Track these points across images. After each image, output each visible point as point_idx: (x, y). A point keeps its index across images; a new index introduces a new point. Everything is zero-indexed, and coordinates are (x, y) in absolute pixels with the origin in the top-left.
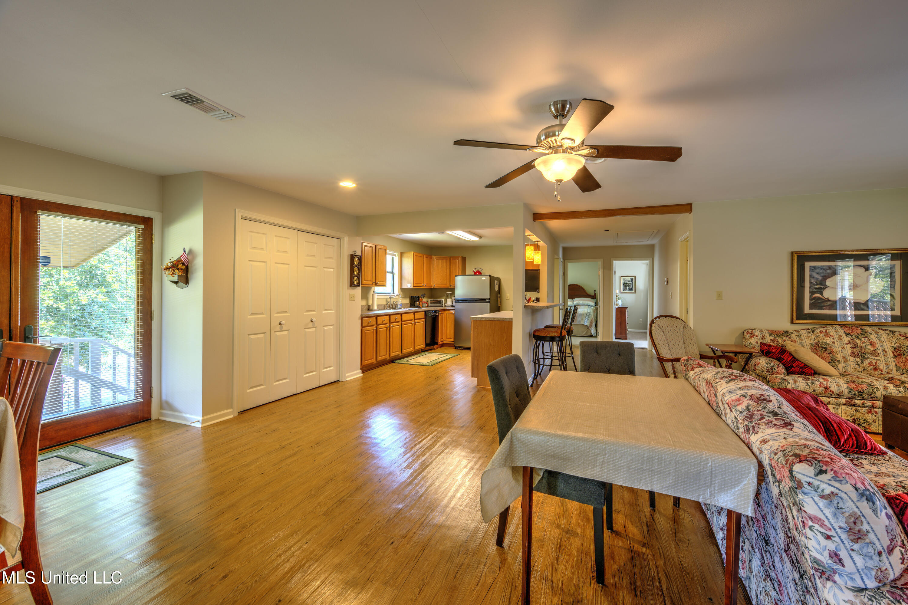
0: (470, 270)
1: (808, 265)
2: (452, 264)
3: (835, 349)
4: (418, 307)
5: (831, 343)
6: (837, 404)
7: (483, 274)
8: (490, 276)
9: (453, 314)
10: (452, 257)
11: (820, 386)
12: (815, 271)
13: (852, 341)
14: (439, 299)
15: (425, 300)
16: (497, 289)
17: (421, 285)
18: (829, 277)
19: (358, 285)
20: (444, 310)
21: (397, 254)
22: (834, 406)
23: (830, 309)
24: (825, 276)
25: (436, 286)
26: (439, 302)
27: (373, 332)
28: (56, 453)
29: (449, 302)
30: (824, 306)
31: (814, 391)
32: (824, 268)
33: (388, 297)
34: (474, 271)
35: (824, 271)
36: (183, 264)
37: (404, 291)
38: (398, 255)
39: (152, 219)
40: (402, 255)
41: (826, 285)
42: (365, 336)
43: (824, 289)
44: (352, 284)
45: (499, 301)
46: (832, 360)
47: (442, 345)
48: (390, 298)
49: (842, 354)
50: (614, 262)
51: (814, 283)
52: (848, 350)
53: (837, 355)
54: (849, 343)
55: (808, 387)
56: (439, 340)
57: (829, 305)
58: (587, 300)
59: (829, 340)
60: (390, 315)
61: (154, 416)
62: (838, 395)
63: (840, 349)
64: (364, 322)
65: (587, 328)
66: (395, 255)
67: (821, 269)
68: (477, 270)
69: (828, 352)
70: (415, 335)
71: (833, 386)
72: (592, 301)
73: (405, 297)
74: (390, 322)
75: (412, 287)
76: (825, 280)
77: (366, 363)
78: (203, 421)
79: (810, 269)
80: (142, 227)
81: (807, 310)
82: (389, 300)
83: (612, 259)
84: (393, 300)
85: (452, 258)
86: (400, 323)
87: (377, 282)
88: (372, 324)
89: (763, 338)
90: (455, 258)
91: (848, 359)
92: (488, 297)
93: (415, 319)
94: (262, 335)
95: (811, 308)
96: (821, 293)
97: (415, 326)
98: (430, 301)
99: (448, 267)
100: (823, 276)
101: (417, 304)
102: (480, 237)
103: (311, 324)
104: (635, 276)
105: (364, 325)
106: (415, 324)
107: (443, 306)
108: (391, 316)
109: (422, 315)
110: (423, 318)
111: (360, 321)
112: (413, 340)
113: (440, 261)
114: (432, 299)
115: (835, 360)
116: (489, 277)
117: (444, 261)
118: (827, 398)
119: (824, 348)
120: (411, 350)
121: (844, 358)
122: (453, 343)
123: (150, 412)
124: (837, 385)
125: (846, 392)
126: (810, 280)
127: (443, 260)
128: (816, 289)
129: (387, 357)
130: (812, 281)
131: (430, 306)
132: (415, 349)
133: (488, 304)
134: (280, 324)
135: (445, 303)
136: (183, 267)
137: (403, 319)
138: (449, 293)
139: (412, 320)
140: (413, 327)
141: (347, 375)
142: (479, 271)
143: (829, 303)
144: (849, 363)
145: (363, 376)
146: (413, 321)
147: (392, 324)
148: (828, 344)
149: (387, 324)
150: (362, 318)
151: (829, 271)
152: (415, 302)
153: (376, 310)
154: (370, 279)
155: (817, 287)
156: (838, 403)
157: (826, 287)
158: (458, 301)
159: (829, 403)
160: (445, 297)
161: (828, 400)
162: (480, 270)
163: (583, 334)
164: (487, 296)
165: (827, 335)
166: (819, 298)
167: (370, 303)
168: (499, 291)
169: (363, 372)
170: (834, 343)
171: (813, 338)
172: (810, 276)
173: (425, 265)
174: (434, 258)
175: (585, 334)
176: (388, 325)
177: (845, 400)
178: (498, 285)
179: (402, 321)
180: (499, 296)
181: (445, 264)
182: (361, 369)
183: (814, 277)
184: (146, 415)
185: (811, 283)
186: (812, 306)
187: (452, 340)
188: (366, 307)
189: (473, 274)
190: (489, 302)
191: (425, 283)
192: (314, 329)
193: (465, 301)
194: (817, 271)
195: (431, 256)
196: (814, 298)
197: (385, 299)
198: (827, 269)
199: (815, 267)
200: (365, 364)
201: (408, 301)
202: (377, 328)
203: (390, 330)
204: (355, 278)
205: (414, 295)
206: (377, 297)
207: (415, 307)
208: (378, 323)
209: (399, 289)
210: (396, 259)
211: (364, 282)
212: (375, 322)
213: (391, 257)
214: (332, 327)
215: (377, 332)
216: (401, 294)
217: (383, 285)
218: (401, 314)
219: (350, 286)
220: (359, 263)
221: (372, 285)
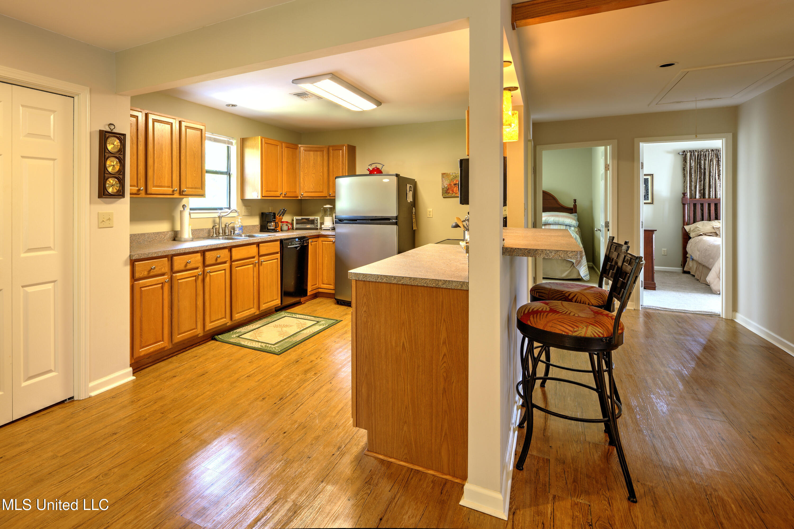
0: (361, 167)
2: (331, 159)
4: (275, 231)
7: (384, 173)
8: (397, 175)
9: (334, 243)
10: (333, 146)
14: (311, 218)
15: (287, 218)
16: (410, 199)
17: (278, 194)
19: (120, 194)
20: (318, 236)
21: (234, 142)
25: (305, 195)
26: (312, 222)
27: (162, 288)
29: (328, 222)
33: (216, 215)
34: (369, 170)
37: (247, 203)
38: (237, 143)
40: (243, 143)
42: (141, 297)
44: (103, 194)
45: (414, 220)
47: (316, 296)
48: (219, 217)
50: (641, 144)
56: (310, 288)
58: (563, 216)
60: (203, 252)
64: (137, 269)
65: (572, 264)
66: (232, 144)
68: (374, 166)
70: (261, 284)
72: (569, 218)
73: (250, 214)
74: (205, 265)
75: (260, 198)
77: (143, 351)
82: (217, 220)
83: (636, 140)
84: (224, 220)
85: (331, 149)
86: (227, 265)
87: (182, 189)
88: (160, 272)
90: (337, 148)
92: (395, 214)
93: (260, 256)
97: (261, 268)
98: (297, 220)
99: (325, 164)
101: (272, 225)
102: (379, 103)
104: (652, 175)
105: (137, 275)
106: (260, 264)
107: (317, 229)
108: (207, 254)
109: (276, 247)
110: (277, 253)
111: (128, 270)
112: (256, 294)
113: (312, 153)
114: (300, 218)
116: (395, 178)
117: (319, 153)
120: (253, 311)
122: (333, 292)
127: (317, 151)
129: (199, 331)
131: (297, 229)
132: (261, 309)
133: (395, 227)
135: (322, 223)
137: (234, 258)
138: (328, 206)
139: (254, 257)
140: (256, 269)
141: (91, 384)
142: (378, 169)
145: (137, 379)
146: (257, 257)
147: (209, 269)
149: (197, 268)
150: (133, 262)
152: (268, 222)
153: (186, 241)
154: (166, 181)
158: (340, 221)
160: (321, 214)
162: (379, 166)
163: (564, 275)
164: (392, 212)
167: (178, 228)
168: (414, 203)
169: (134, 373)
173: (285, 160)
174: (302, 149)
175: (567, 276)
176: (199, 272)
178: (411, 193)
179: (232, 261)
180: (414, 211)
181: (319, 159)
182: (131, 365)
187: (332, 287)
188: (170, 234)
189: (368, 173)
190: (396, 224)
191: (285, 190)
193: (353, 221)
195: (297, 145)
197: (211, 220)
200: (142, 354)
201: (256, 221)
202: (171, 279)
203: (204, 280)
204: (111, 181)
205: (266, 211)
206: (193, 216)
207: (268, 231)
208: (176, 268)
209: (240, 201)
210: (234, 150)
211: (152, 189)
212: (166, 269)
213: (225, 146)
214: (50, 286)
215: (171, 288)
216: (243, 210)
217: (203, 195)
218: (230, 248)
219: (100, 196)
220: (122, 150)
221: (176, 196)
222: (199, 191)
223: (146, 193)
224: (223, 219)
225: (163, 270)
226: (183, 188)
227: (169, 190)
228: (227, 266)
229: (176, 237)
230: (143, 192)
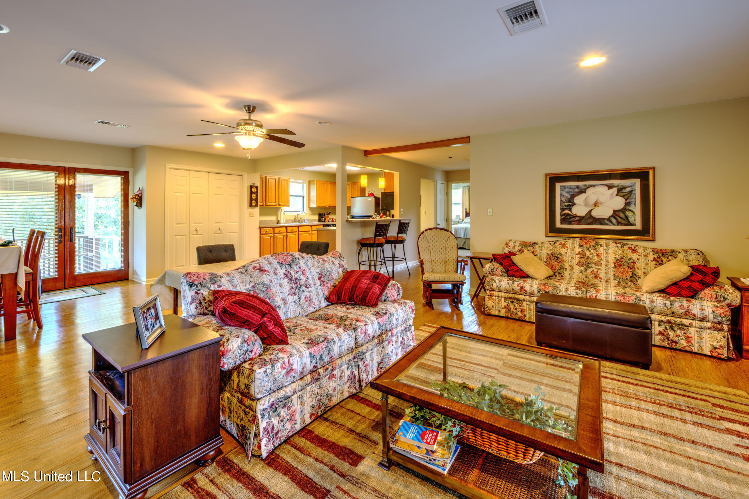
1: (558, 185)
2: (353, 188)
3: (565, 259)
4: (324, 222)
5: (564, 254)
6: (530, 302)
11: (518, 286)
12: (564, 190)
13: (581, 252)
17: (326, 205)
18: (577, 196)
19: (256, 206)
22: (528, 303)
23: (578, 224)
24: (573, 195)
27: (271, 238)
28: (81, 289)
30: (573, 221)
31: (513, 289)
32: (573, 187)
33: (296, 214)
34: (369, 194)
35: (572, 190)
36: (138, 196)
37: (311, 209)
38: (307, 183)
39: (128, 172)
40: (310, 183)
41: (574, 203)
42: (263, 241)
43: (572, 206)
44: (251, 205)
46: (560, 268)
49: (570, 263)
51: (564, 201)
52: (577, 259)
53: (565, 264)
54: (579, 254)
55: (508, 286)
57: (577, 220)
59: (563, 251)
61: (130, 278)
62: (531, 294)
63: (570, 258)
64: (262, 231)
66: (304, 183)
67: (570, 188)
68: (370, 192)
69: (559, 260)
71: (527, 286)
73: (314, 214)
74: (287, 232)
75: (318, 206)
76: (574, 198)
78: (147, 282)
79: (561, 188)
80: (123, 176)
81: (559, 225)
82: (297, 216)
85: (353, 184)
89: (514, 248)
90: (355, 183)
91: (574, 267)
93: (312, 231)
94: (184, 236)
95: (562, 223)
96: (570, 210)
99: (350, 191)
100: (571, 195)
103: (219, 231)
105: (262, 233)
106: (312, 234)
108: (288, 228)
111: (259, 230)
115: (563, 268)
116: (374, 198)
118: (523, 296)
119: (557, 257)
121: (571, 266)
123: (128, 275)
124: (530, 286)
125: (536, 291)
126: (561, 198)
128: (565, 206)
130: (562, 199)
134: (196, 230)
136: (139, 198)
137: (300, 231)
139: (309, 231)
140: (310, 236)
143: (577, 218)
144: (574, 271)
147: (288, 234)
148: (561, 254)
150: (260, 228)
151: (576, 190)
152: (322, 218)
153: (282, 223)
154: (274, 201)
155: (567, 204)
156: (531, 300)
157: (574, 204)
159: (524, 300)
161: (523, 297)
162: (373, 192)
165: (564, 246)
166: (569, 215)
167: (279, 219)
170: (566, 253)
171: (551, 249)
172: (561, 195)
173: (329, 189)
176: (285, 234)
177: (536, 298)
183: (563, 196)
184: (126, 277)
185: (561, 201)
186: (563, 221)
188: (276, 221)
191: (329, 203)
192: (222, 234)
194: (567, 190)
196: (564, 214)
197: (293, 216)
198: (575, 189)
199: (564, 187)
201: (317, 217)
202: (274, 236)
203: (287, 238)
204: (254, 201)
205: (321, 213)
206: (286, 214)
207: (322, 222)
208: (276, 232)
209: (308, 208)
210: (306, 186)
211: (268, 204)
212: (272, 232)
213: (301, 185)
214: (235, 234)
215: (274, 239)
216: (310, 212)
217: (288, 206)
218: (298, 227)
219: (250, 206)
220: (257, 192)
221: (277, 206)
222: (287, 204)
223: (266, 205)
224: (299, 216)
225: (271, 232)
226: (280, 203)
227: (275, 204)
228: (297, 233)
229: (278, 222)
230: (265, 205)
